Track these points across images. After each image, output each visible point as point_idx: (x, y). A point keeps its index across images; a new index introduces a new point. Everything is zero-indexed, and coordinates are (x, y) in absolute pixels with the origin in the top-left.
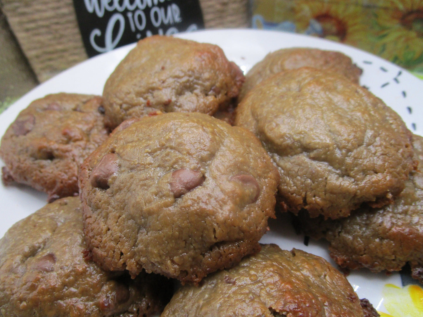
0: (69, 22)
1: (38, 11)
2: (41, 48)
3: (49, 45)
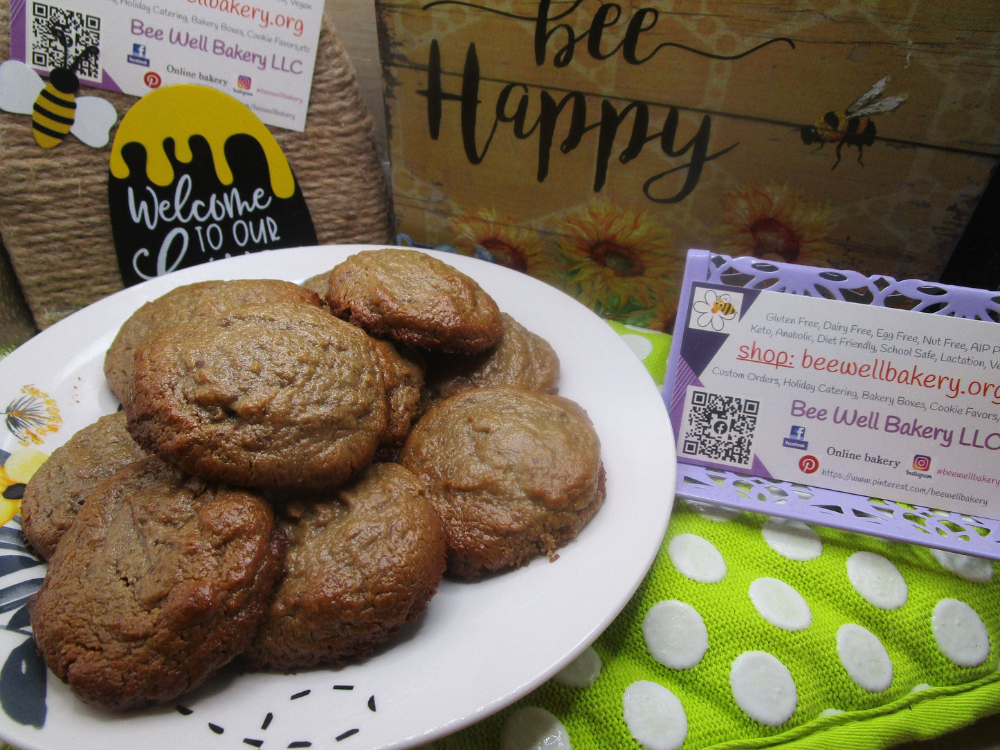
0: (100, 235)
1: (53, 218)
2: (47, 271)
3: (62, 268)
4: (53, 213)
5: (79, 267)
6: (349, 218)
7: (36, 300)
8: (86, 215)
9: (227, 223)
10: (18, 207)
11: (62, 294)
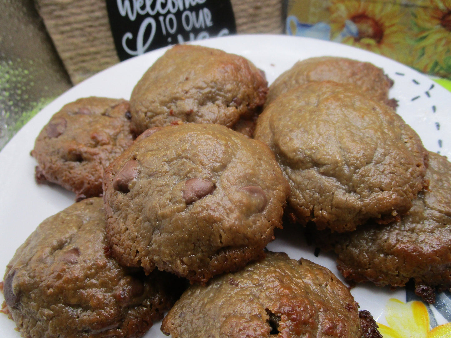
0: (102, 25)
1: (74, 14)
2: (74, 50)
3: (82, 48)
4: (74, 10)
5: (93, 46)
6: (257, 8)
7: (70, 67)
8: (93, 11)
9: (179, 14)
10: (53, 7)
11: (84, 65)
